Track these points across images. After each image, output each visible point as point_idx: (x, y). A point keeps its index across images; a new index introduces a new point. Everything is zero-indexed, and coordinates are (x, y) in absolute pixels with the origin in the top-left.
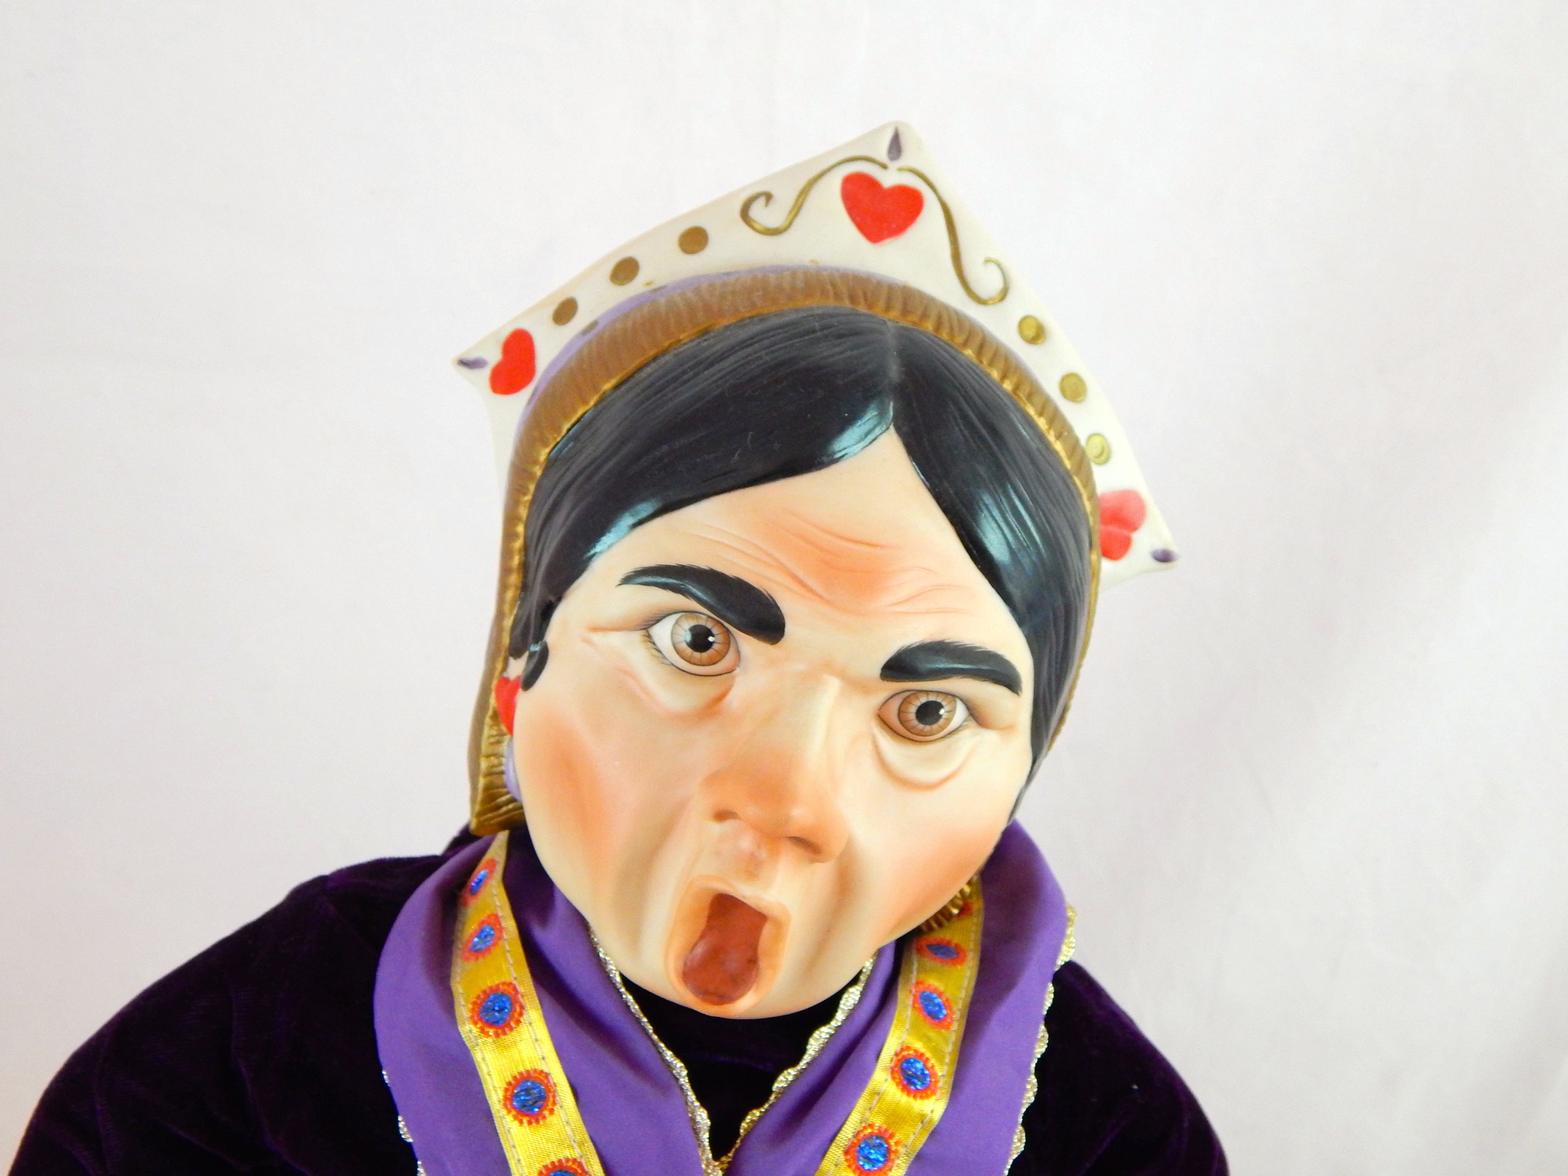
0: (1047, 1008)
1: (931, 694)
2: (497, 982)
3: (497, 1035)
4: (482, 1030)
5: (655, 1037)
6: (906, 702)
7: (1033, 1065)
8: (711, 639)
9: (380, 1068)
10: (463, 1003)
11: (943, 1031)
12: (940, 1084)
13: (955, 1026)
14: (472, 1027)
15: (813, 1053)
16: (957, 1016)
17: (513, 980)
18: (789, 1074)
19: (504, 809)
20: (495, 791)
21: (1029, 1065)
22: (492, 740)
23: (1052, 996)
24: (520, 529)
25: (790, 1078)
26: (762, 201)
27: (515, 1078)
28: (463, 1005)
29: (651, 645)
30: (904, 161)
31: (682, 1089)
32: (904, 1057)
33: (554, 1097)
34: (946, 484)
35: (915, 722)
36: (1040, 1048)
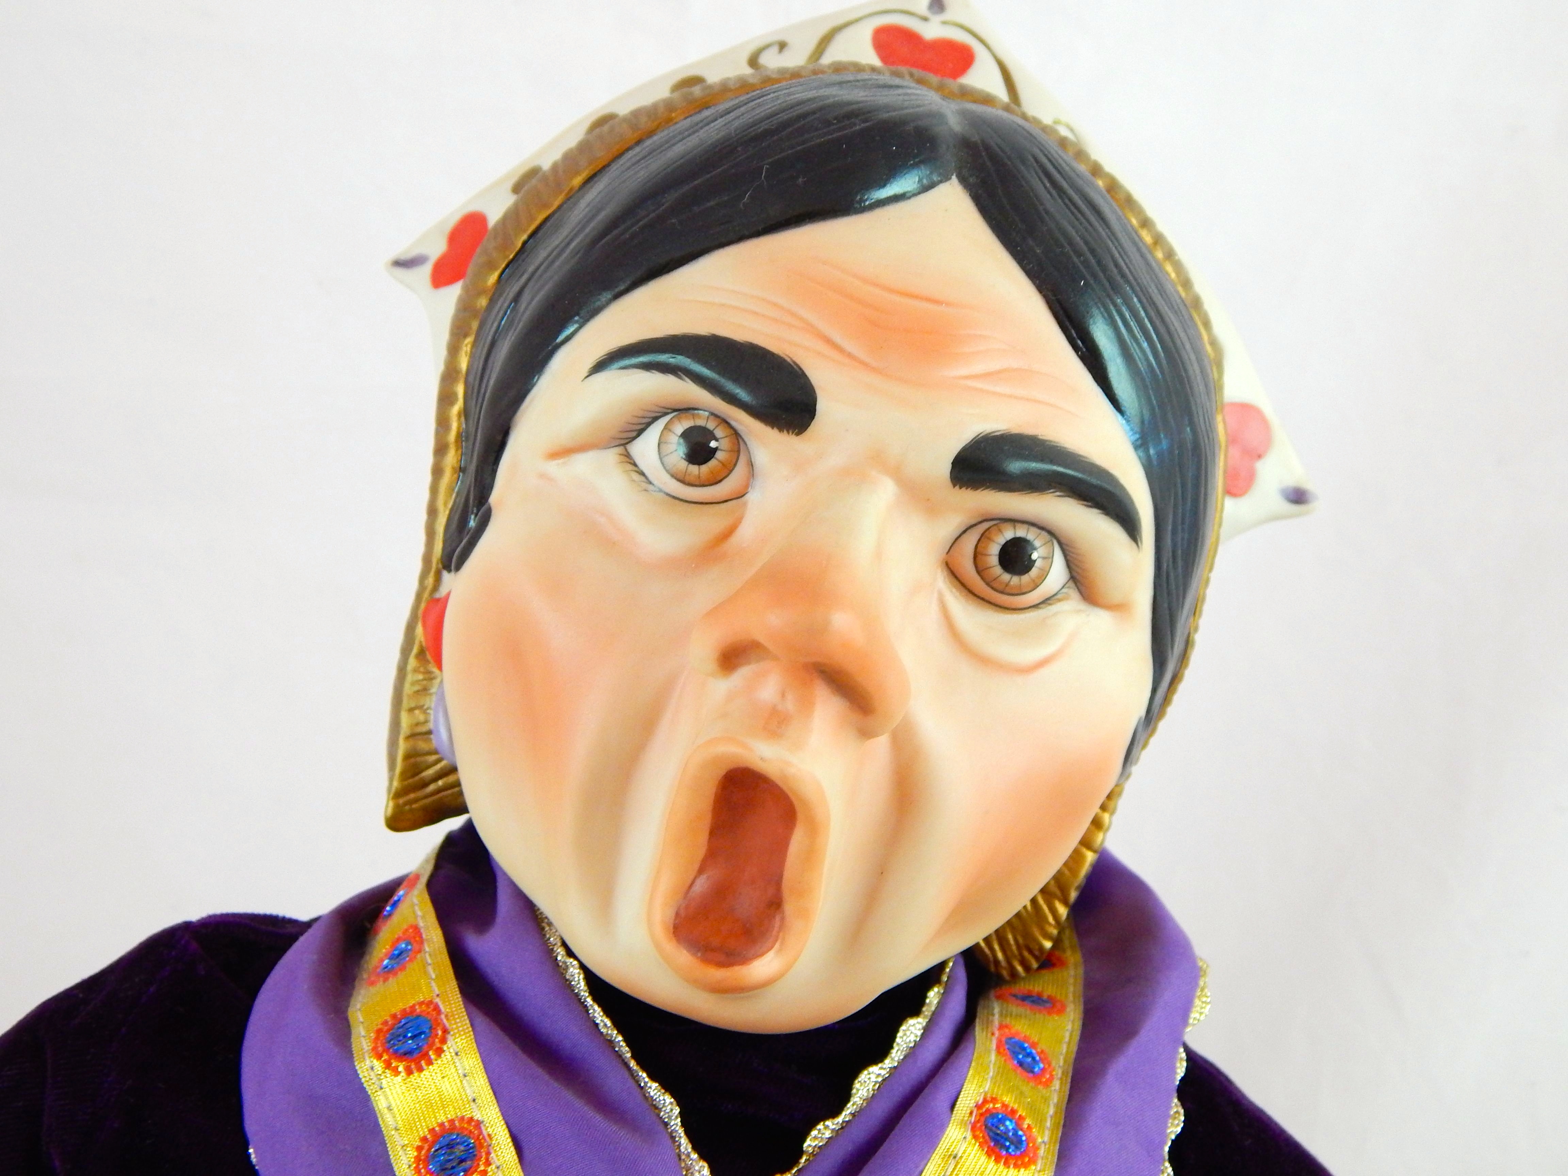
0: (1179, 1077)
1: (1018, 525)
2: (412, 1002)
3: (409, 1072)
4: (388, 1065)
5: (633, 1064)
6: (984, 537)
7: (1167, 1149)
8: (713, 444)
9: (246, 1145)
10: (363, 1033)
11: (1040, 1087)
12: (1041, 1152)
13: (1056, 1084)
14: (375, 1061)
15: (860, 1102)
16: (1058, 1073)
17: (435, 997)
18: (827, 1127)
19: (432, 787)
20: (419, 759)
21: (1162, 1149)
22: (417, 688)
23: (1185, 1064)
24: (460, 389)
25: (828, 1134)
26: (775, 49)
27: (432, 1131)
28: (364, 1037)
29: (631, 467)
30: (947, 16)
31: (673, 1138)
32: (988, 1110)
33: (488, 1153)
34: (1031, 242)
35: (998, 570)
36: (1175, 1127)
